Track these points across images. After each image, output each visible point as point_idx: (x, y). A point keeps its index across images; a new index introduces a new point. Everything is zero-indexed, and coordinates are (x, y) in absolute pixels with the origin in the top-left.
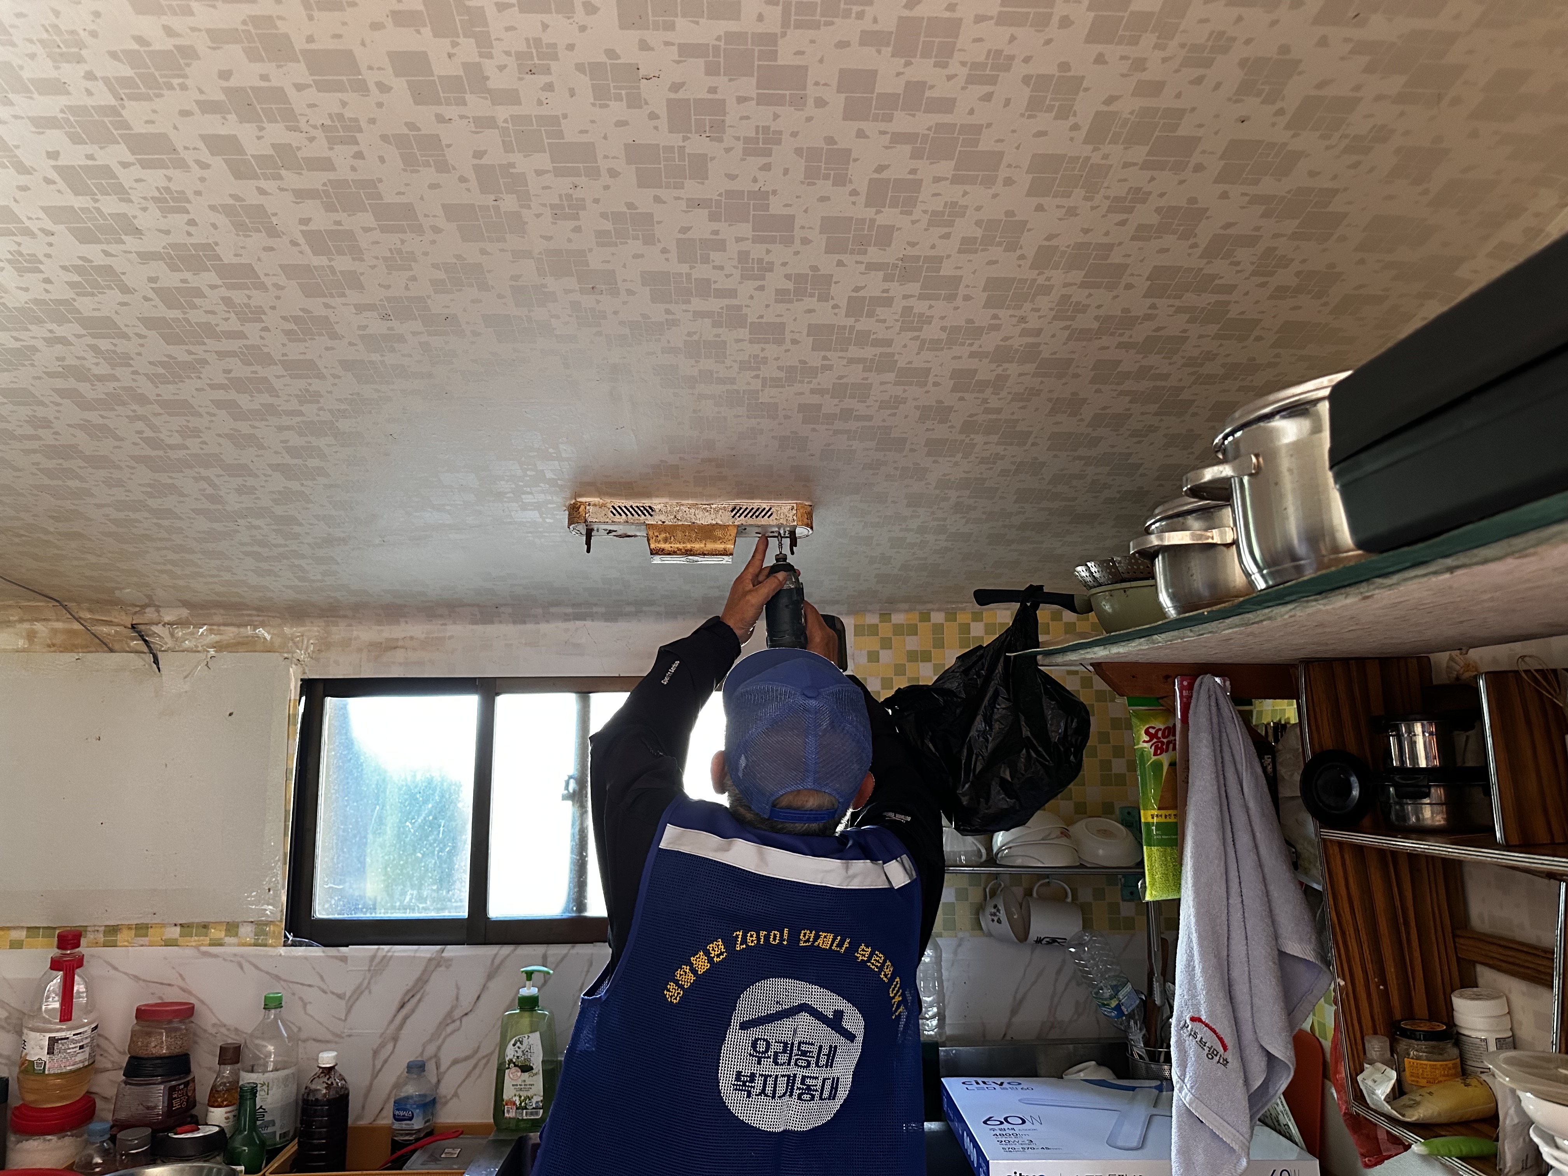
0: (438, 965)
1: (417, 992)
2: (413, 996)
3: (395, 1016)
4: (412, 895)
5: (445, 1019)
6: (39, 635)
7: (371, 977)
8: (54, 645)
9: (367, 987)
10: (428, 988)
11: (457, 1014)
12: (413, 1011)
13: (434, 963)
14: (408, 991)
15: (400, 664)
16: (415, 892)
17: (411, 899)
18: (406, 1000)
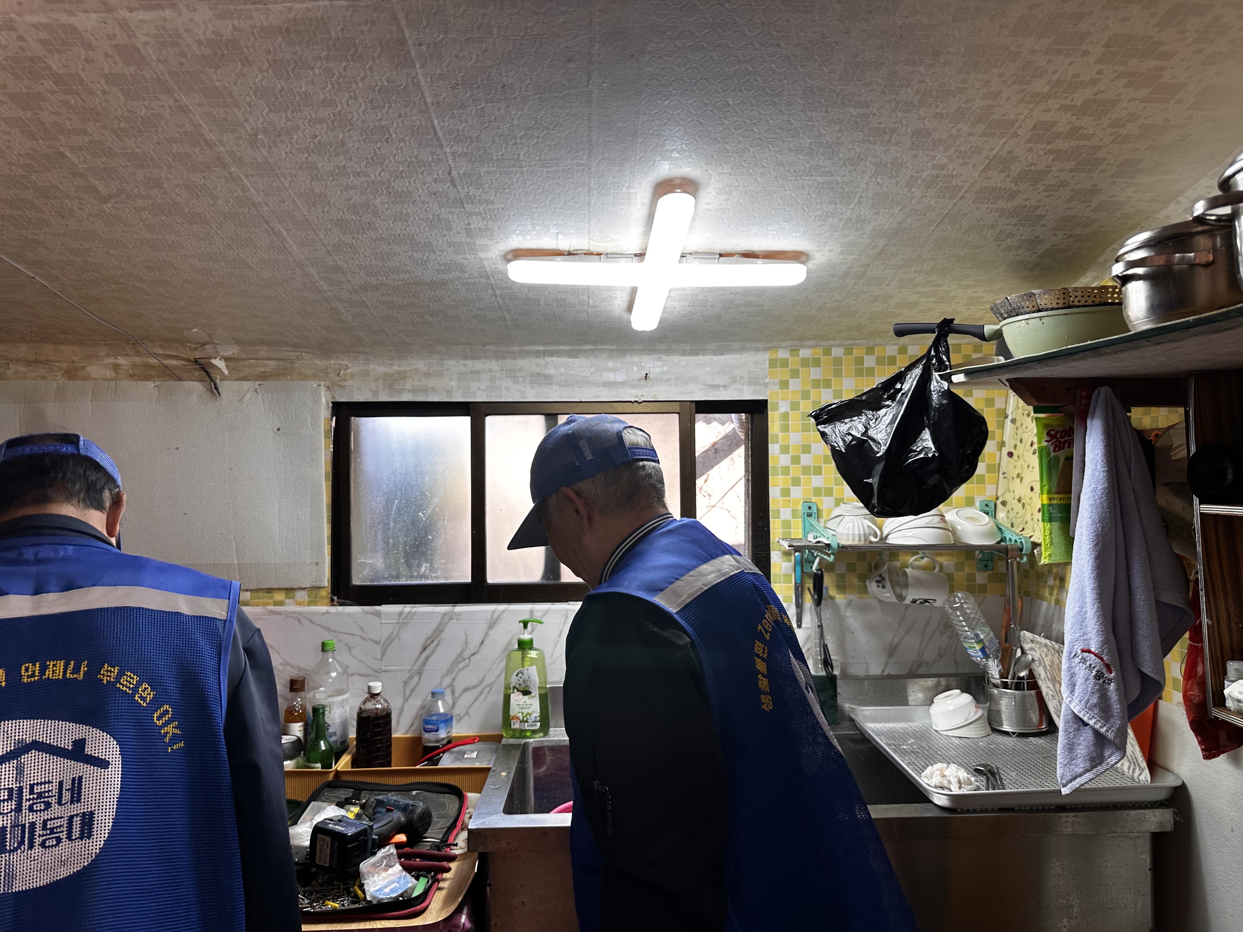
0: (451, 618)
1: (435, 639)
2: (432, 642)
3: (419, 656)
4: (426, 567)
5: (457, 658)
6: (122, 367)
7: (400, 629)
8: (135, 375)
9: (397, 636)
10: (443, 635)
11: (466, 654)
12: (432, 653)
13: (447, 617)
14: (428, 639)
15: (409, 391)
16: (428, 565)
17: (425, 570)
18: (427, 644)
